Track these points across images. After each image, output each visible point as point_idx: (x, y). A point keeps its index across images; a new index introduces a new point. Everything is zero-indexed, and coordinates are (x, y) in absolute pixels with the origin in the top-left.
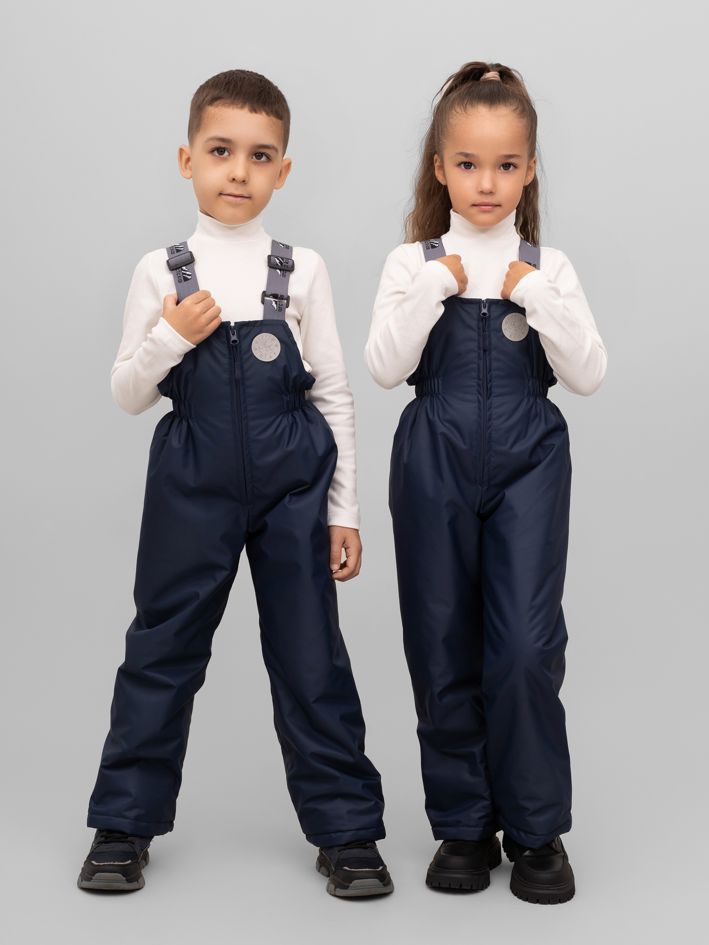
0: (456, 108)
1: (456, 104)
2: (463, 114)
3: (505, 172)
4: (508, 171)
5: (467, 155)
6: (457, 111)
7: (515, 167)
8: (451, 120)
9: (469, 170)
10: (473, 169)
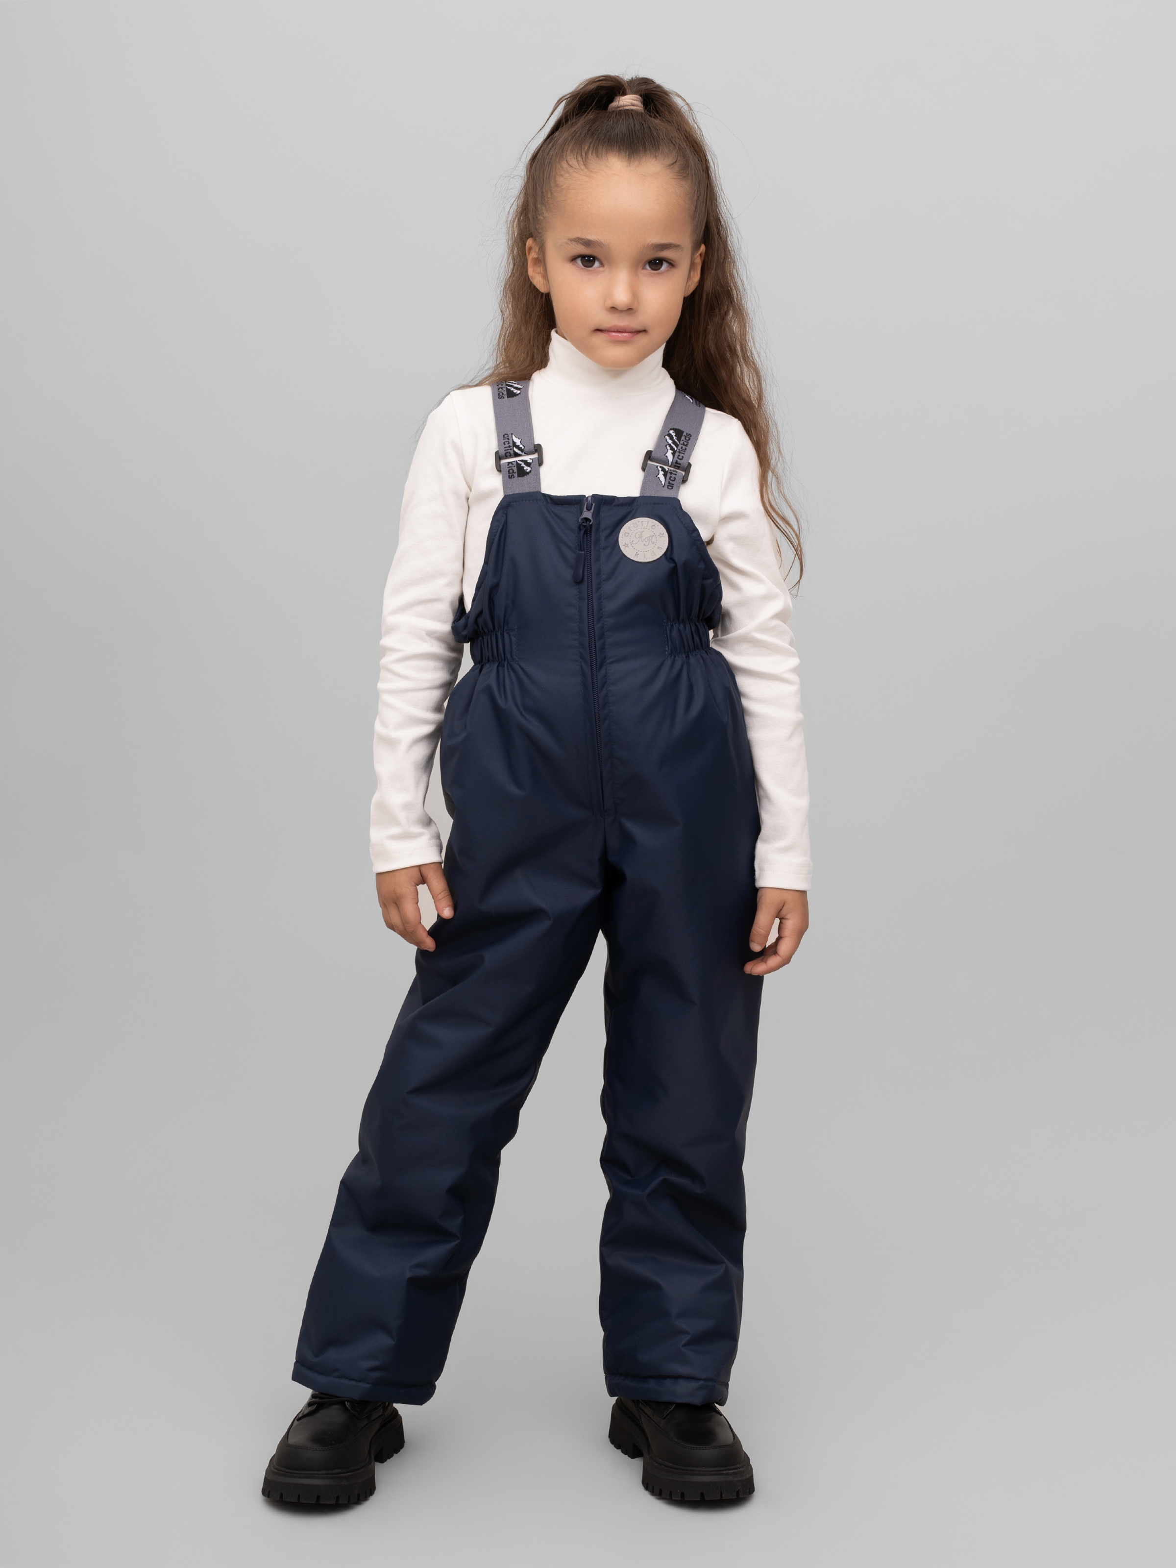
0: (568, 158)
1: (569, 150)
2: (583, 170)
4: (659, 272)
6: (571, 163)
8: (560, 180)
9: (590, 269)
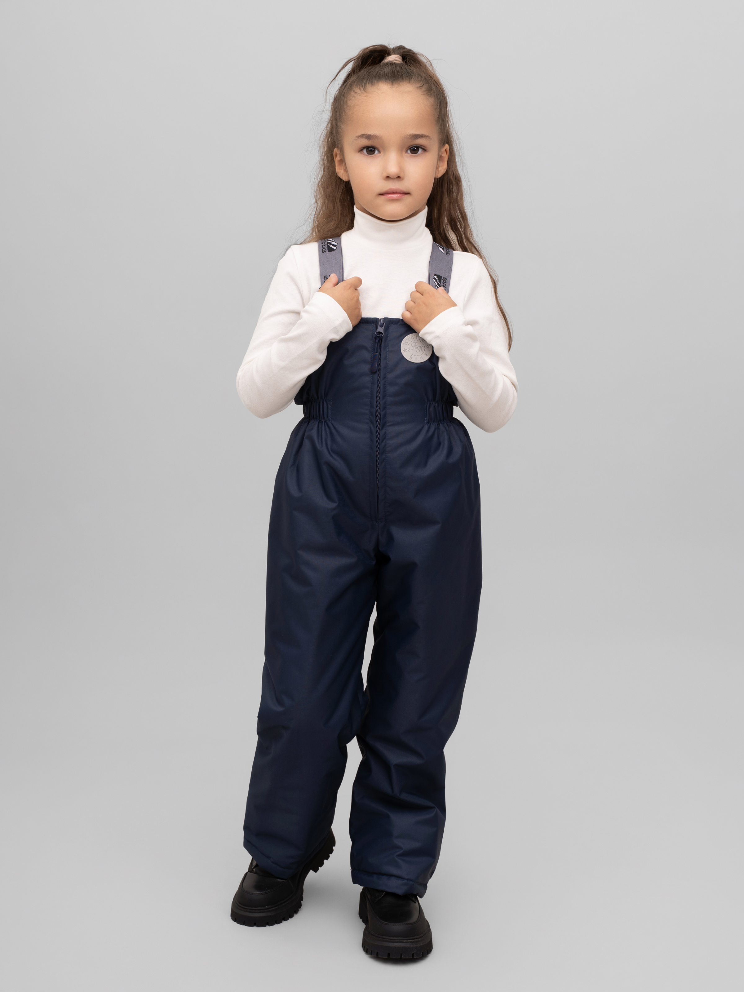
2: (363, 93)
3: (413, 156)
4: (416, 154)
5: (369, 137)
7: (424, 150)
9: (372, 155)
10: (376, 154)
